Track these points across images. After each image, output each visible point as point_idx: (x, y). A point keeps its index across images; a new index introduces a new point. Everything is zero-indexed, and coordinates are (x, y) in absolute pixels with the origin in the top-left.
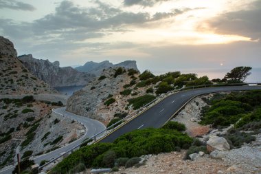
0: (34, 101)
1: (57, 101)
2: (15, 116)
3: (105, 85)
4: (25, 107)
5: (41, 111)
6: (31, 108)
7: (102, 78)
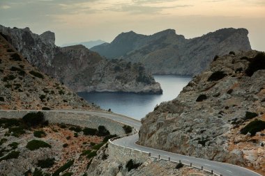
0: (46, 124)
1: (95, 126)
2: (15, 155)
3: (230, 92)
4: (29, 137)
5: (65, 146)
6: (43, 139)
7: (218, 76)
